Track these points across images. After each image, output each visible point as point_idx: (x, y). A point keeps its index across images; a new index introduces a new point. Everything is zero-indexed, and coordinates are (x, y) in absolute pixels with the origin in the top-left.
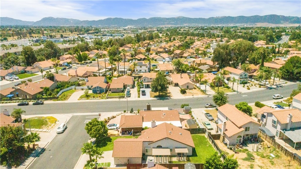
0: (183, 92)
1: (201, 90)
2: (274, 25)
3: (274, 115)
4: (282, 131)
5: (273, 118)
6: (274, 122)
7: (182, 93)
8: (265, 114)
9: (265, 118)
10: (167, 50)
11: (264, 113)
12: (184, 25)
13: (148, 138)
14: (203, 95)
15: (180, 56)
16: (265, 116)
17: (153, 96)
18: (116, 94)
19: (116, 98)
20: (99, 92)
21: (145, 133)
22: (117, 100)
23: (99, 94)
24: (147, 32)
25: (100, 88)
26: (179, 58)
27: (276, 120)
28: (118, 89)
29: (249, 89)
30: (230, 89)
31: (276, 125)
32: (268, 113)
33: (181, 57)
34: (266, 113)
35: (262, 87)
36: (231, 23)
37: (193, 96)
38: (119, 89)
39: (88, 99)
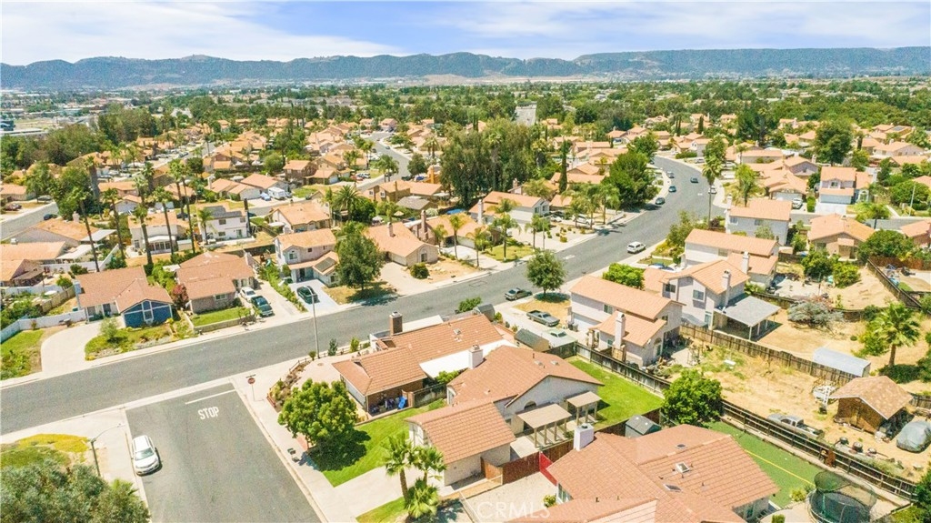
0: (421, 273)
1: (461, 260)
2: (469, 80)
3: (696, 280)
4: (718, 311)
5: (696, 286)
6: (699, 295)
7: (419, 278)
8: (675, 283)
9: (674, 291)
10: (239, 164)
11: (670, 279)
12: (217, 84)
13: (487, 393)
14: (474, 271)
15: (307, 178)
16: (674, 287)
17: (343, 298)
18: (216, 314)
19: (228, 325)
20: (152, 320)
21: (463, 385)
22: (239, 330)
23: (154, 325)
24: (94, 109)
25: (155, 304)
26: (305, 184)
27: (702, 290)
28: (218, 297)
29: (564, 240)
30: (523, 248)
31: (703, 301)
32: (679, 279)
33: (312, 181)
34: (674, 278)
35: (586, 231)
36: (360, 76)
37: (455, 279)
38: (223, 296)
39: (126, 351)
